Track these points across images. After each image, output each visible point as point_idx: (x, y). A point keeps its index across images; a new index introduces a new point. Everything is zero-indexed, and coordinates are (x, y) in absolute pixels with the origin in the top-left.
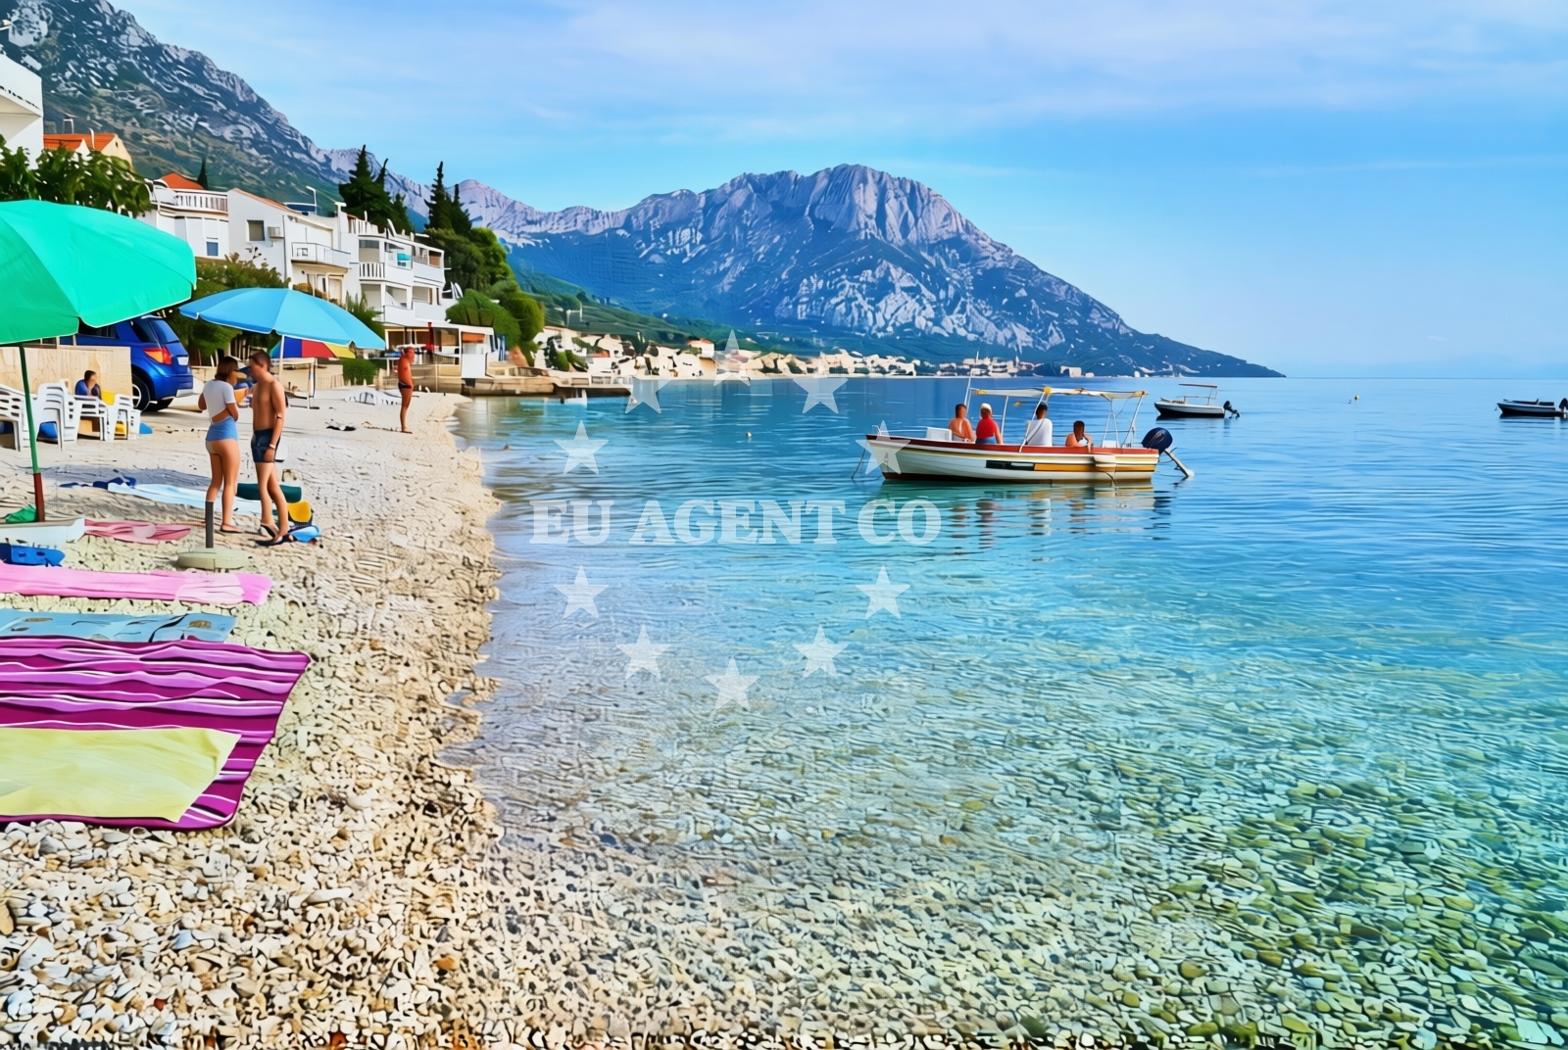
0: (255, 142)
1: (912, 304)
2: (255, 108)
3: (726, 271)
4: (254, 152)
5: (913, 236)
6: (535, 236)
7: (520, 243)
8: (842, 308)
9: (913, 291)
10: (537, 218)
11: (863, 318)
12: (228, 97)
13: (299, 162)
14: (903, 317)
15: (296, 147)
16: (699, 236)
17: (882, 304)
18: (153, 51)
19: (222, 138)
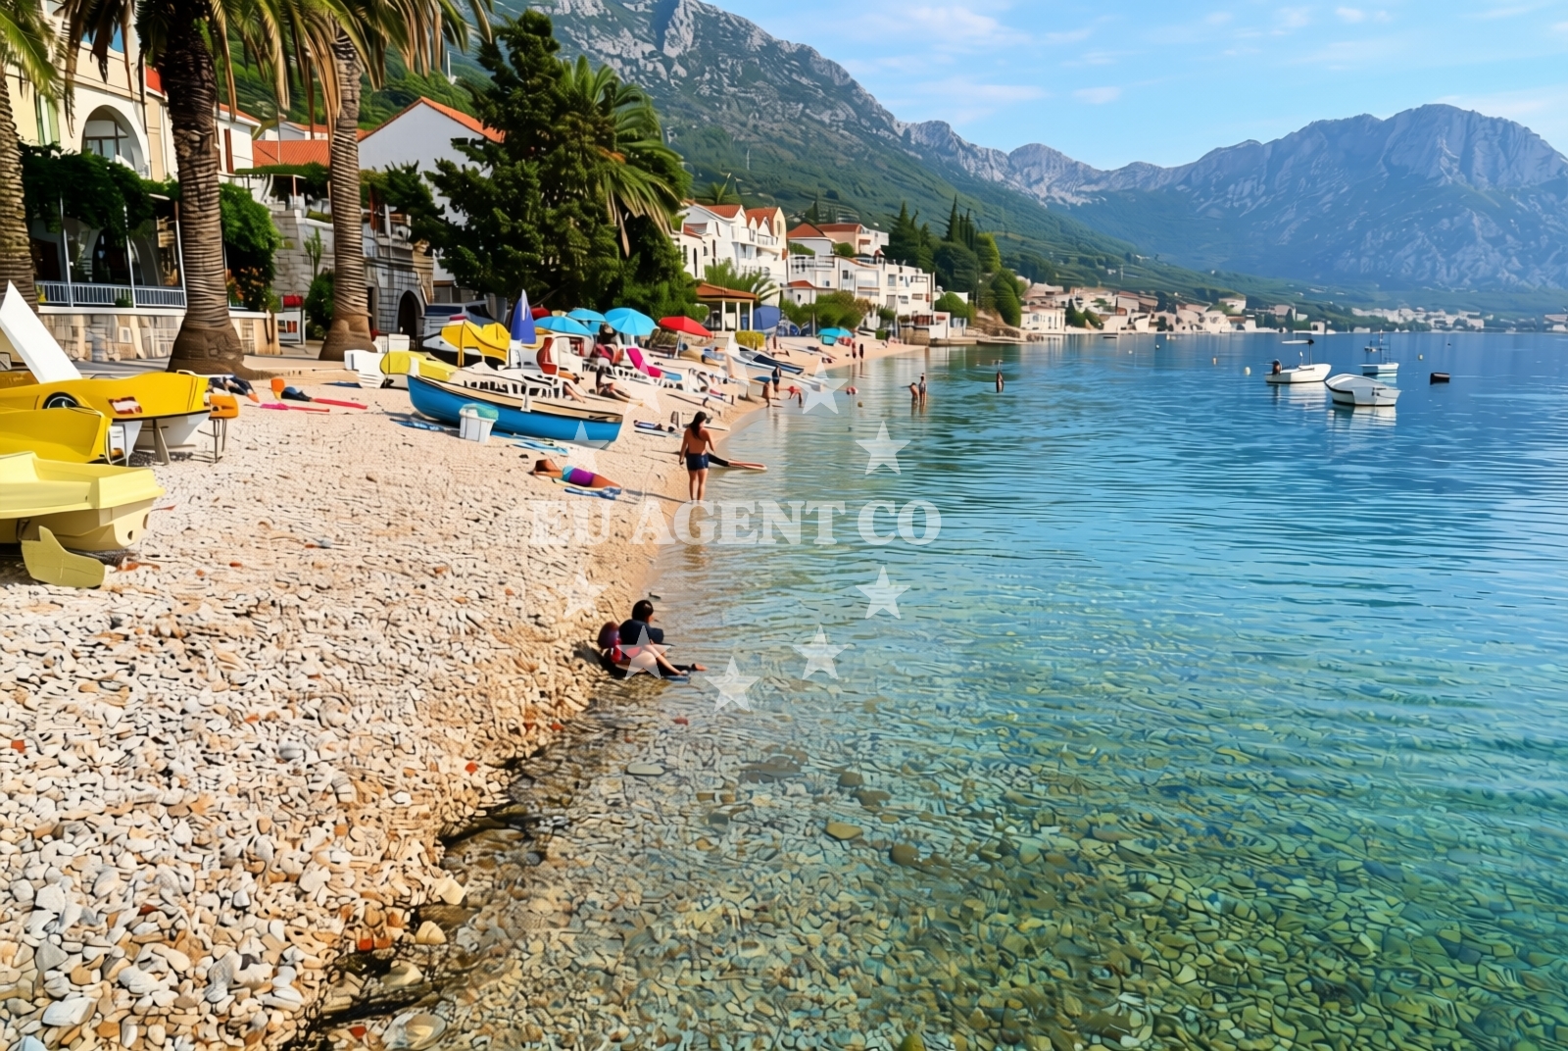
0: (847, 124)
1: (1495, 257)
2: (848, 90)
3: (1287, 223)
4: (846, 133)
5: (1503, 179)
6: (1093, 194)
7: (1079, 201)
8: (1411, 260)
9: (1496, 242)
10: (1096, 176)
11: (1434, 272)
12: (827, 84)
13: (883, 139)
14: (1484, 269)
15: (881, 125)
16: (1263, 188)
17: (1459, 256)
18: (771, 47)
19: (821, 123)
